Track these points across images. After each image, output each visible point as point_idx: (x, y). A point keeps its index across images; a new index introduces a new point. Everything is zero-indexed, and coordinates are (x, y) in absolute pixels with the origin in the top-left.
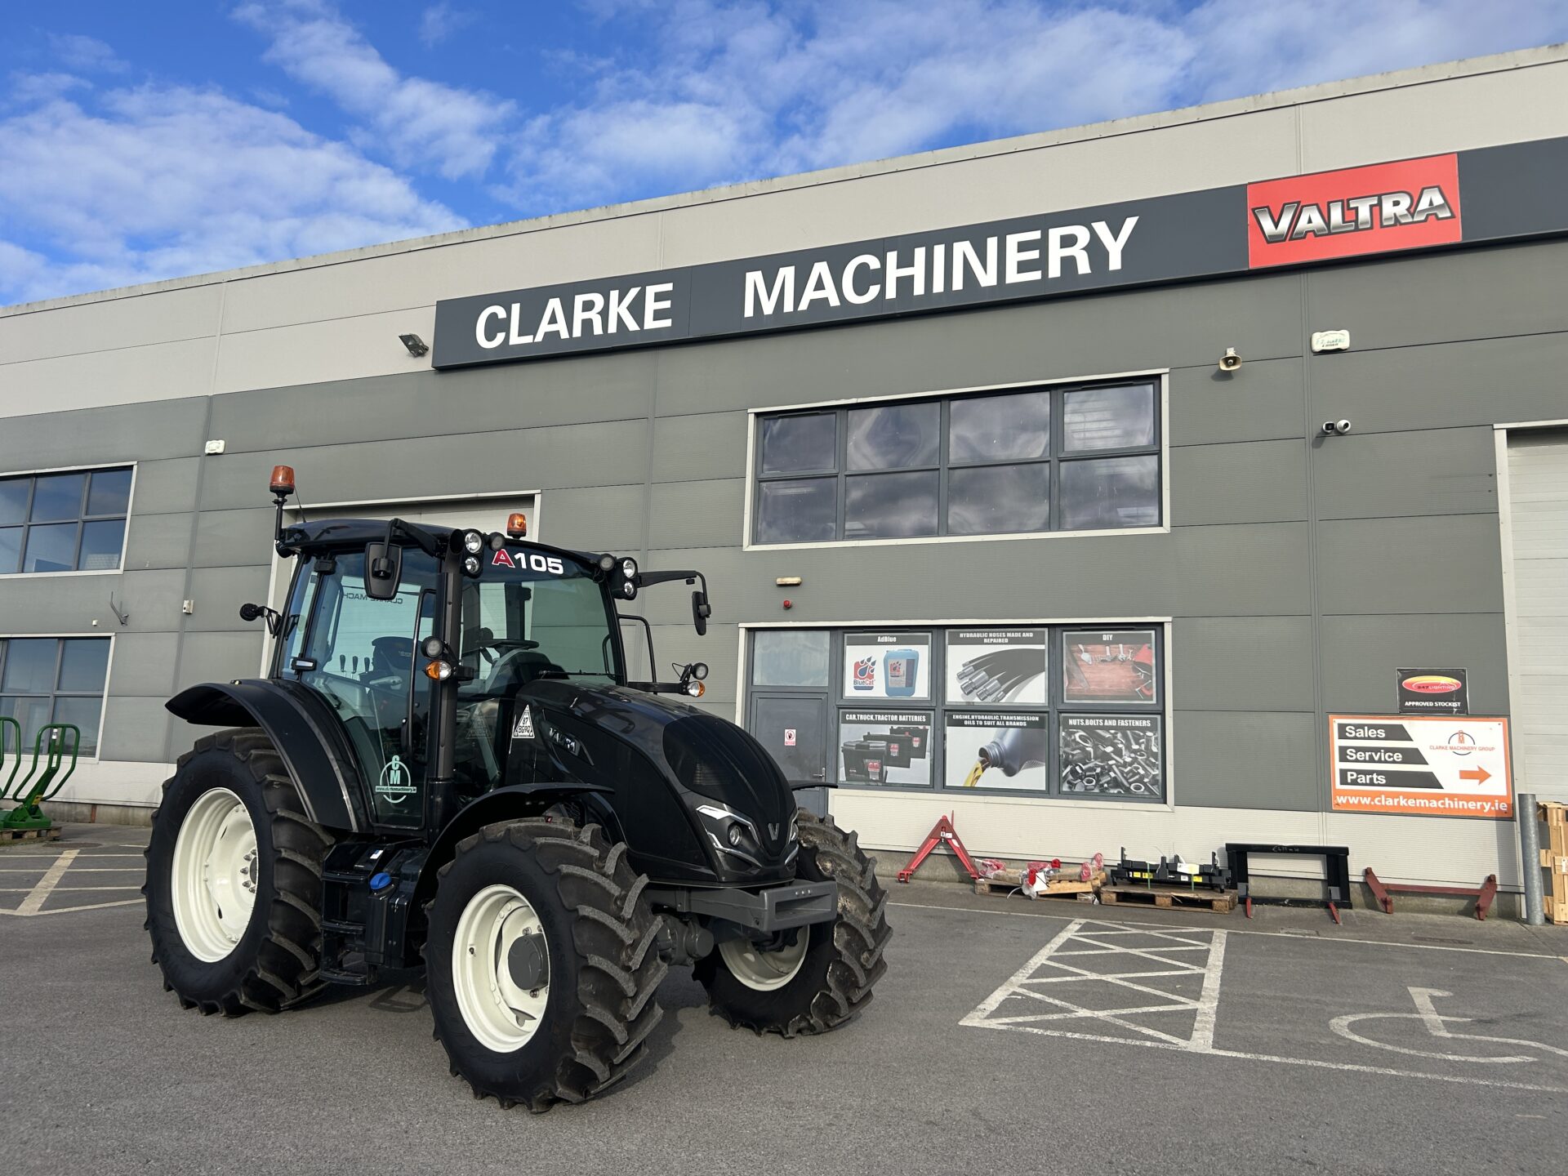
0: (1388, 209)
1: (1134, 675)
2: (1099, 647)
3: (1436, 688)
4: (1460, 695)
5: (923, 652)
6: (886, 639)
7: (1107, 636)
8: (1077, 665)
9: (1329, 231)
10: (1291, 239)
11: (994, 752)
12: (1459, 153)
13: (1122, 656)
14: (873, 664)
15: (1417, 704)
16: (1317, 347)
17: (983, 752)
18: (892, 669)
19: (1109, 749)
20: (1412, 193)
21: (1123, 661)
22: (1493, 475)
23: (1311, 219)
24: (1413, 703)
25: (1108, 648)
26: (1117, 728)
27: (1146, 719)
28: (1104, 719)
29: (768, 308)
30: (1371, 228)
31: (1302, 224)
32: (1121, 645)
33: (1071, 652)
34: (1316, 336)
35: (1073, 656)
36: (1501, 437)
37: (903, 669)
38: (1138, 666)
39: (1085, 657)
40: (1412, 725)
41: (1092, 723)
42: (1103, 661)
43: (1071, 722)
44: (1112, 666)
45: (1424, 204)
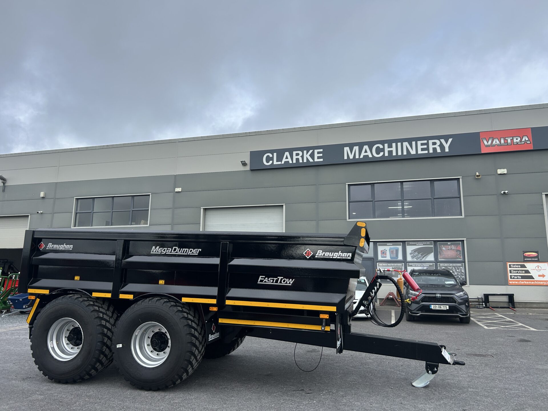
0: (515, 140)
1: (456, 253)
2: (447, 246)
3: (532, 255)
4: (537, 257)
5: (400, 248)
6: (389, 244)
7: (449, 243)
8: (441, 250)
9: (500, 145)
10: (492, 146)
12: (531, 128)
13: (453, 248)
14: (386, 251)
15: (528, 259)
16: (499, 173)
18: (391, 252)
19: (451, 271)
20: (520, 136)
21: (454, 250)
22: (542, 205)
23: (496, 142)
24: (527, 259)
25: (449, 246)
26: (453, 266)
27: (460, 264)
28: (449, 264)
29: (351, 157)
30: (511, 145)
31: (494, 142)
32: (453, 246)
33: (440, 247)
34: (498, 170)
35: (440, 248)
36: (544, 196)
37: (395, 252)
38: (457, 251)
39: (444, 248)
40: (526, 264)
41: (446, 265)
42: (448, 249)
43: (441, 265)
44: (451, 251)
45: (523, 140)
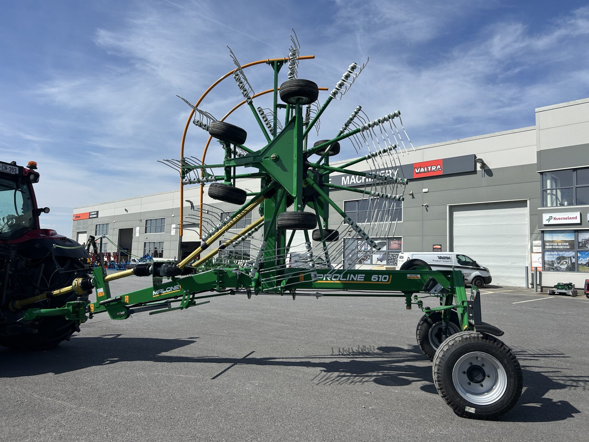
0: (433, 169)
2: (394, 241)
3: (437, 247)
4: (441, 249)
7: (394, 239)
9: (424, 172)
10: (420, 173)
11: (379, 258)
12: (443, 159)
13: (397, 242)
15: (435, 250)
16: (423, 191)
17: (378, 258)
19: (395, 258)
20: (436, 166)
21: (397, 243)
22: (446, 213)
23: (422, 170)
26: (396, 254)
29: (345, 184)
30: (430, 172)
31: (421, 171)
34: (423, 189)
36: (448, 207)
38: (399, 244)
39: (392, 243)
41: (392, 253)
43: (390, 253)
44: (396, 244)
45: (438, 168)
